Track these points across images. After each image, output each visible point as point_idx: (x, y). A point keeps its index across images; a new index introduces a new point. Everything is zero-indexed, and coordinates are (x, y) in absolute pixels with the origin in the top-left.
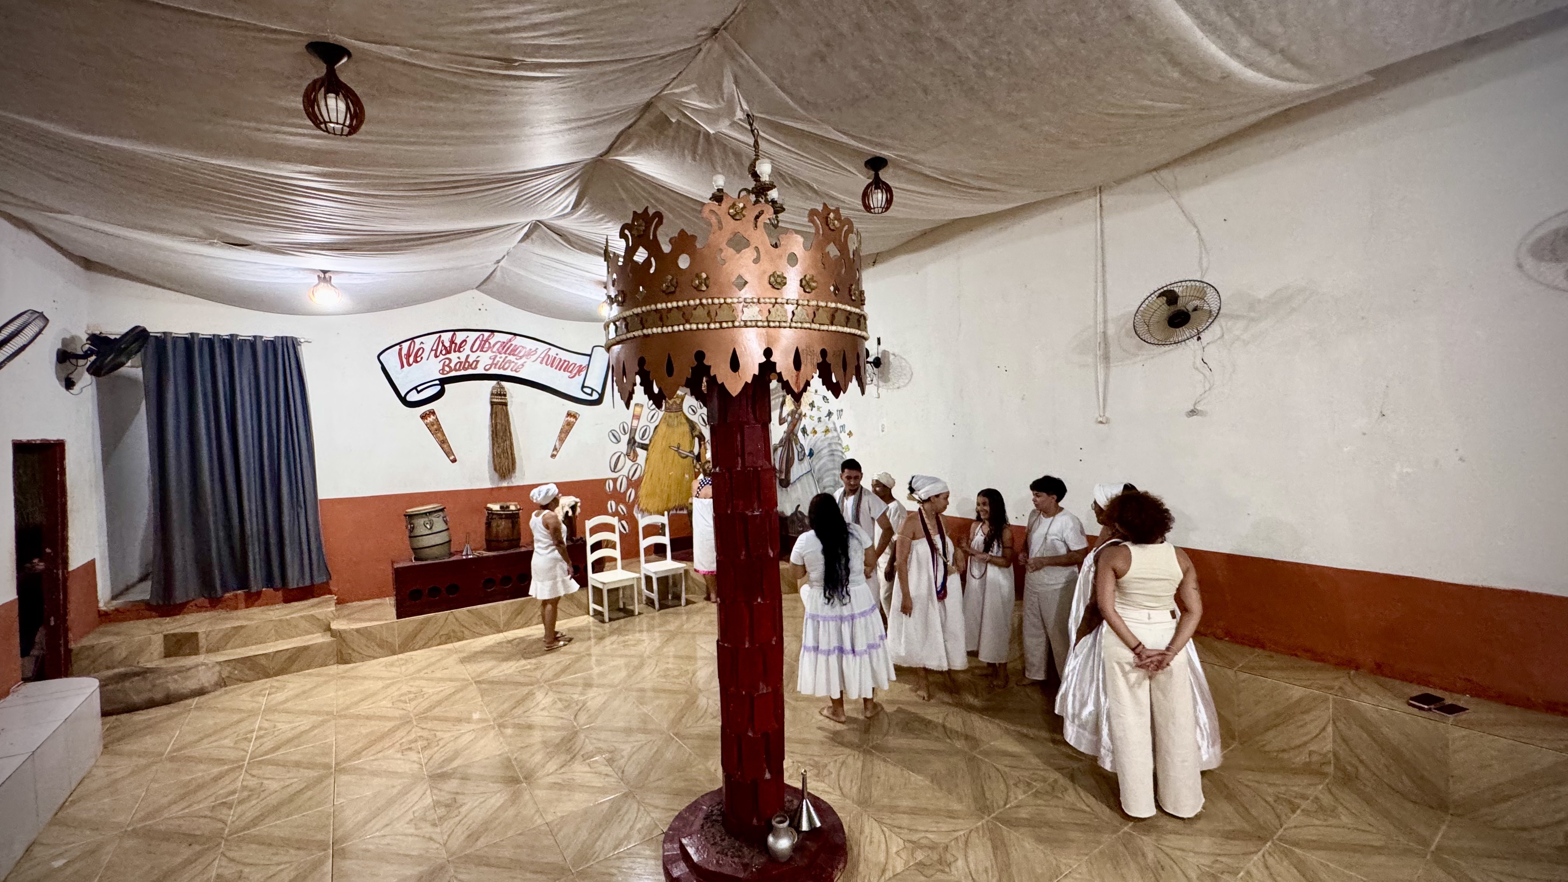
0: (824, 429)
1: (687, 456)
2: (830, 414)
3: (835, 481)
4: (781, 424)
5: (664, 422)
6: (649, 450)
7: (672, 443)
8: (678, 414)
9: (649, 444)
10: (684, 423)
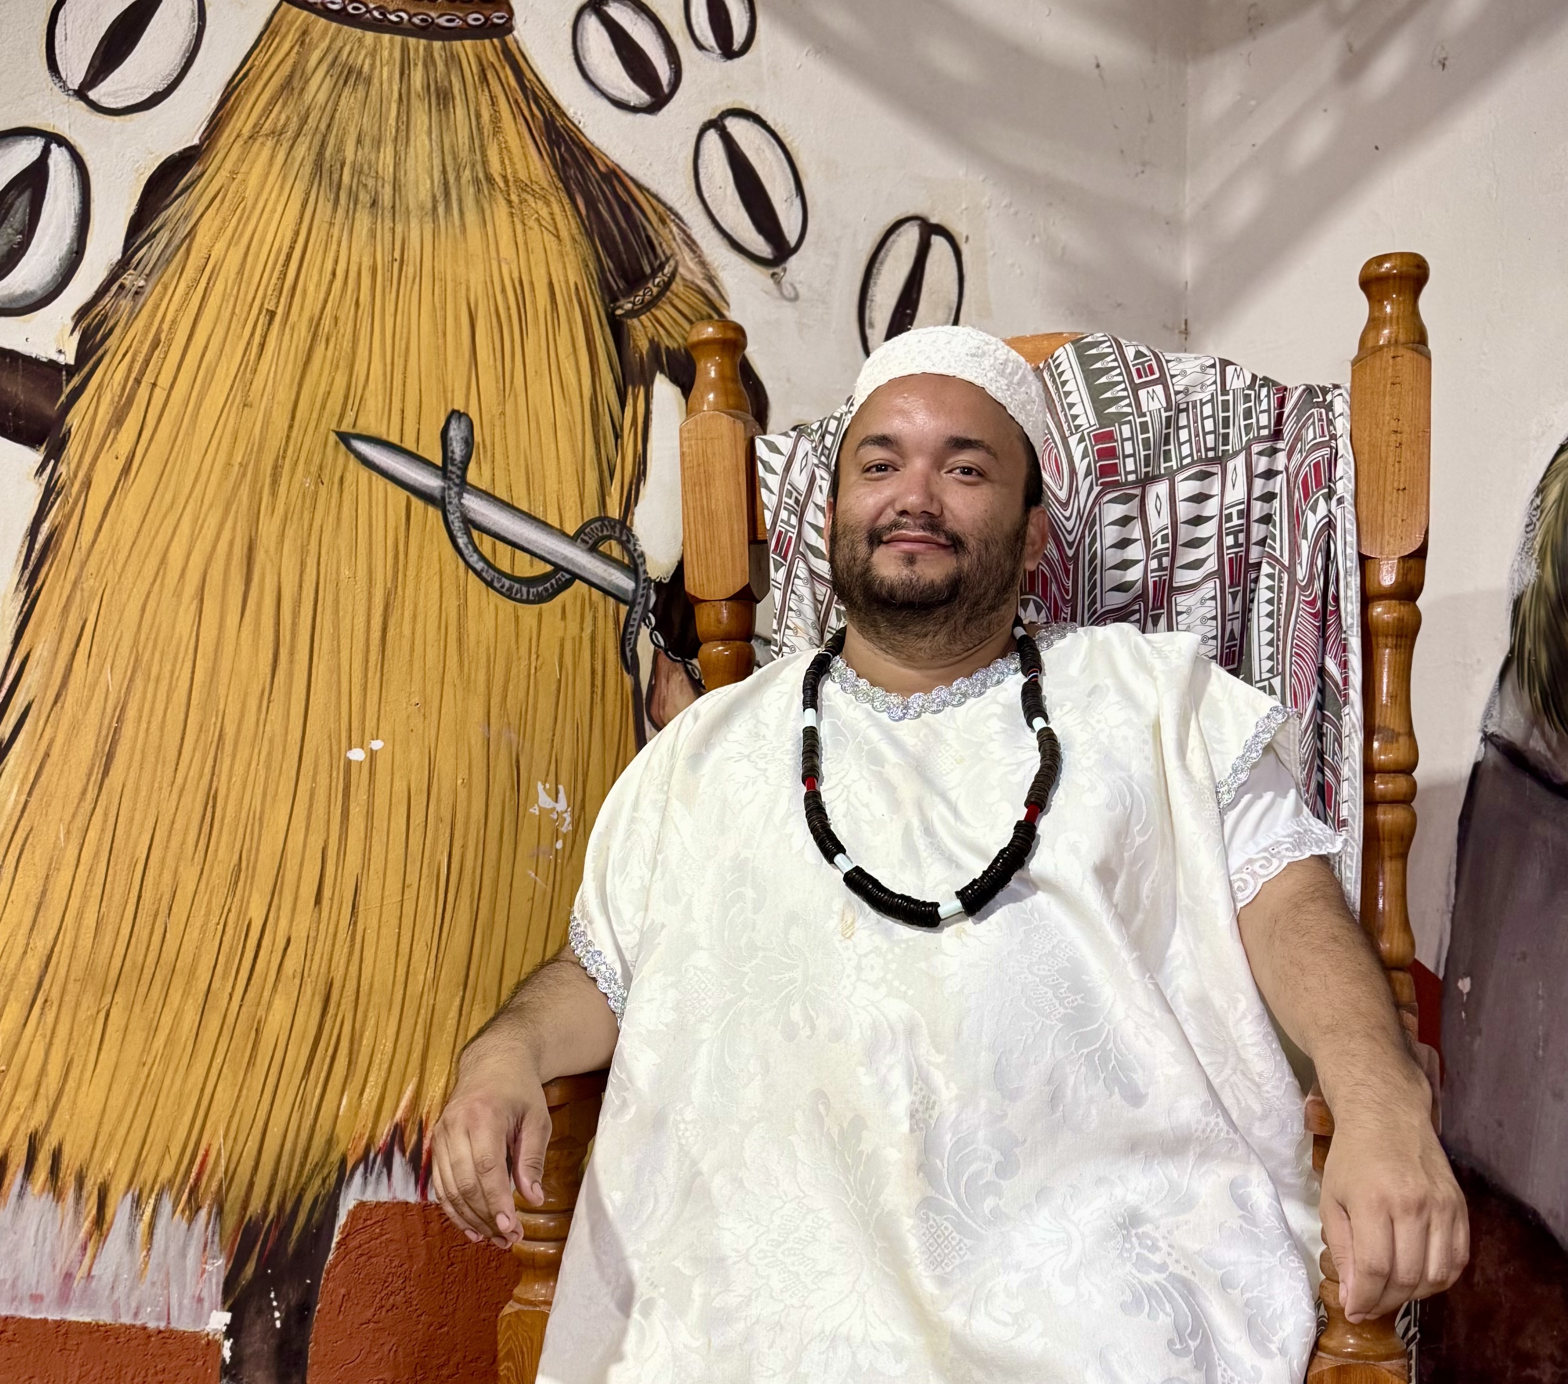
1: (555, 579)
5: (277, 134)
6: (73, 449)
7: (374, 403)
8: (453, 60)
9: (72, 370)
10: (524, 188)
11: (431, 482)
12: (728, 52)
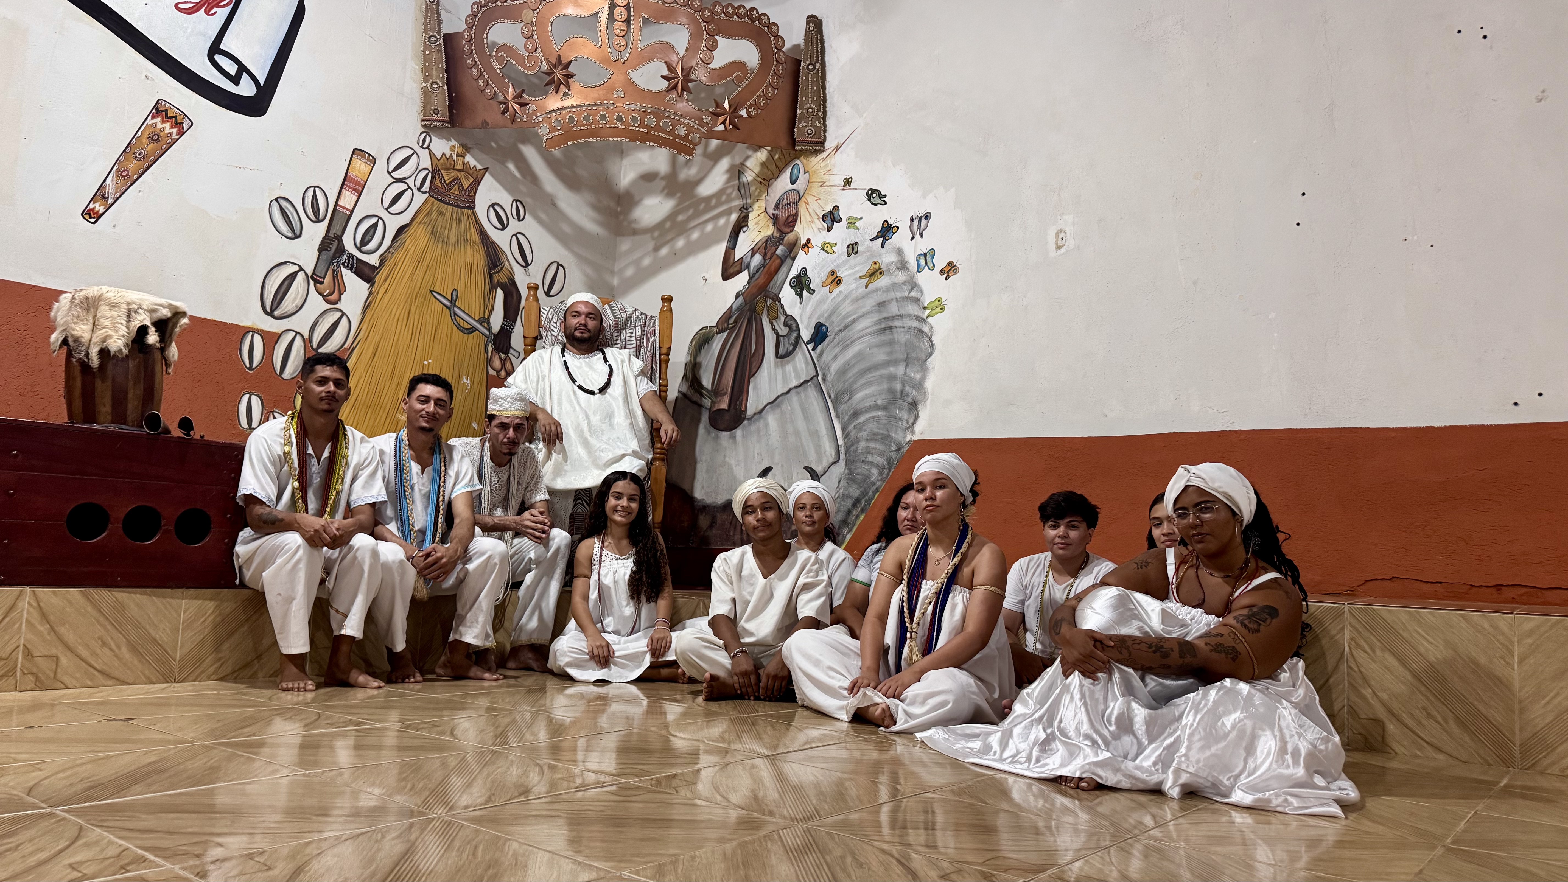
0: (865, 269)
1: (473, 330)
2: (887, 231)
3: (891, 391)
4: (727, 274)
7: (438, 284)
8: (462, 213)
9: (377, 268)
10: (474, 243)
11: (448, 304)
12: (519, 220)
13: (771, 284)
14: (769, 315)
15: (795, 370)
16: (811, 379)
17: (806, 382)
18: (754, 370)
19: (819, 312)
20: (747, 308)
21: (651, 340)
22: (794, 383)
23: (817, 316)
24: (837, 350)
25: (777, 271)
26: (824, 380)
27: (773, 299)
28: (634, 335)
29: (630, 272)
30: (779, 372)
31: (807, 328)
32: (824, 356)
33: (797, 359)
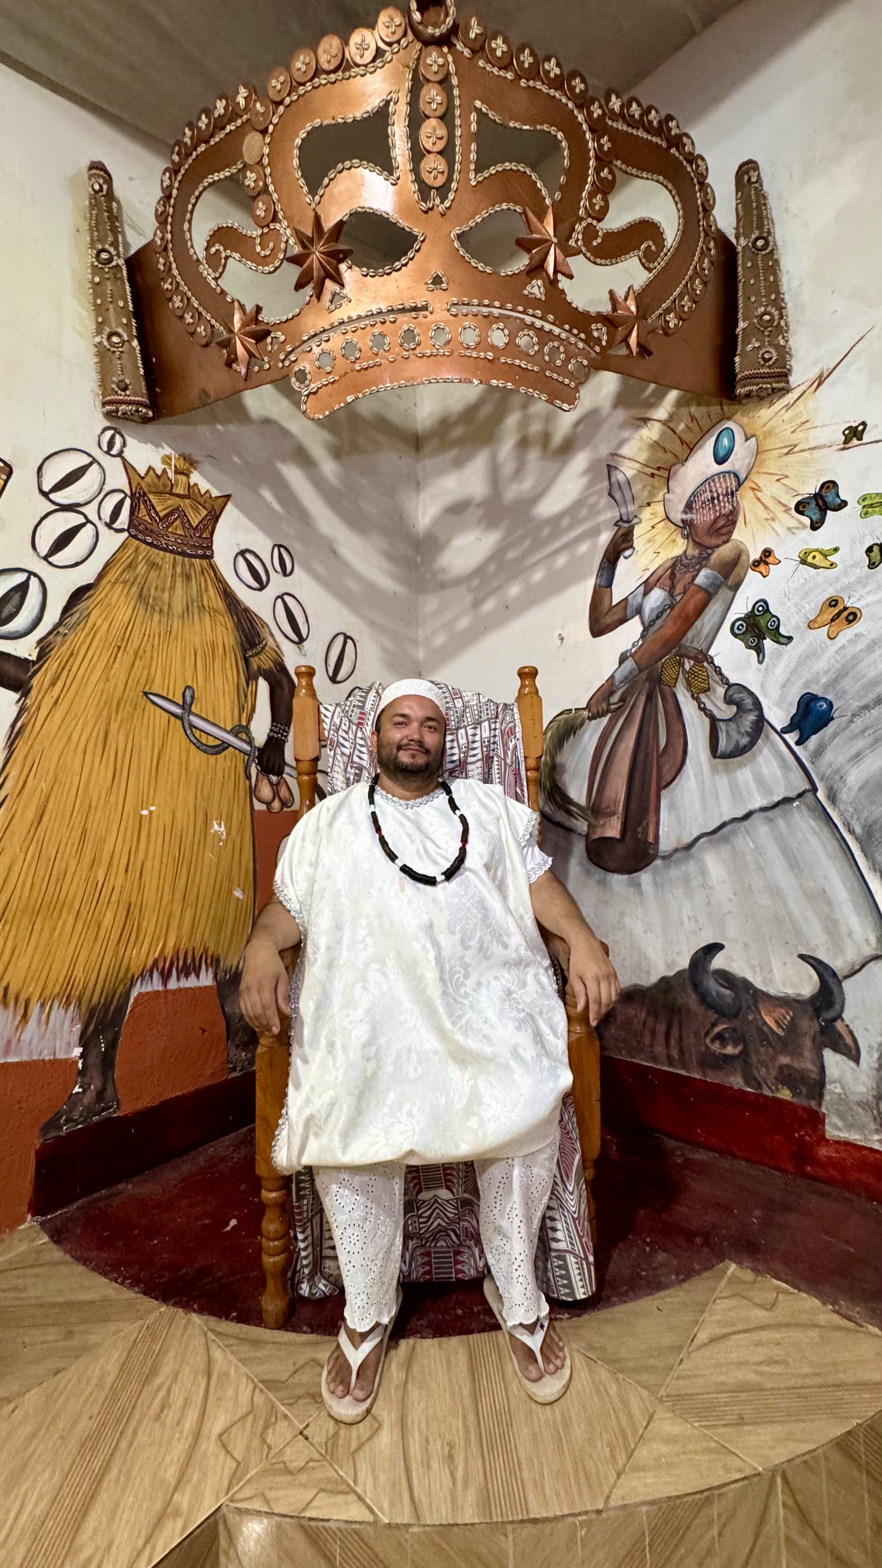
5: (125, 582)
6: (33, 693)
7: (158, 681)
8: (192, 565)
9: (34, 663)
10: (215, 611)
11: (178, 711)
12: (285, 574)
13: (690, 634)
14: (689, 685)
15: (760, 780)
16: (800, 796)
17: (787, 800)
18: (668, 778)
19: (806, 676)
20: (644, 676)
21: (511, 745)
22: (759, 802)
23: (802, 681)
24: (860, 744)
25: (700, 611)
26: (833, 797)
27: (695, 659)
28: (477, 738)
29: (440, 639)
30: (722, 782)
31: (779, 704)
32: (829, 756)
33: (760, 759)
